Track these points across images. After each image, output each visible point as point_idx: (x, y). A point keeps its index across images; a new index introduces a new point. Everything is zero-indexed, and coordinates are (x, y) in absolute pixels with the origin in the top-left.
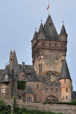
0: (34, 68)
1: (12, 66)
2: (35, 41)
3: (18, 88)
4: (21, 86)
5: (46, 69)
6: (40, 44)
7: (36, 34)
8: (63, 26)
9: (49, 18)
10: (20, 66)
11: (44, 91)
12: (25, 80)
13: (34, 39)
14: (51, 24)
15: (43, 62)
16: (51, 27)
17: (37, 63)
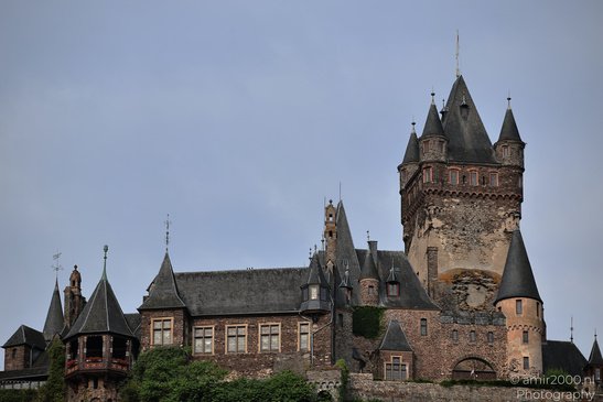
0: (410, 261)
1: (331, 255)
2: (412, 169)
3: (357, 332)
4: (367, 323)
5: (450, 263)
6: (427, 177)
7: (415, 145)
8: (509, 115)
9: (460, 86)
10: (360, 253)
11: (444, 343)
12: (378, 302)
13: (407, 161)
14: (465, 106)
15: (440, 241)
16: (465, 118)
17: (421, 244)
